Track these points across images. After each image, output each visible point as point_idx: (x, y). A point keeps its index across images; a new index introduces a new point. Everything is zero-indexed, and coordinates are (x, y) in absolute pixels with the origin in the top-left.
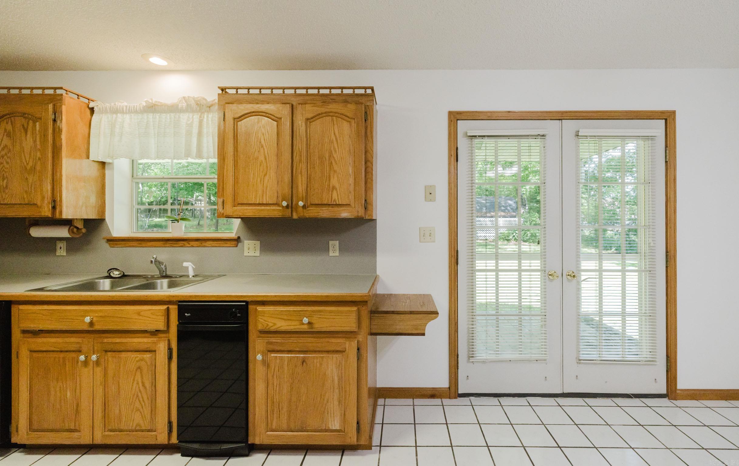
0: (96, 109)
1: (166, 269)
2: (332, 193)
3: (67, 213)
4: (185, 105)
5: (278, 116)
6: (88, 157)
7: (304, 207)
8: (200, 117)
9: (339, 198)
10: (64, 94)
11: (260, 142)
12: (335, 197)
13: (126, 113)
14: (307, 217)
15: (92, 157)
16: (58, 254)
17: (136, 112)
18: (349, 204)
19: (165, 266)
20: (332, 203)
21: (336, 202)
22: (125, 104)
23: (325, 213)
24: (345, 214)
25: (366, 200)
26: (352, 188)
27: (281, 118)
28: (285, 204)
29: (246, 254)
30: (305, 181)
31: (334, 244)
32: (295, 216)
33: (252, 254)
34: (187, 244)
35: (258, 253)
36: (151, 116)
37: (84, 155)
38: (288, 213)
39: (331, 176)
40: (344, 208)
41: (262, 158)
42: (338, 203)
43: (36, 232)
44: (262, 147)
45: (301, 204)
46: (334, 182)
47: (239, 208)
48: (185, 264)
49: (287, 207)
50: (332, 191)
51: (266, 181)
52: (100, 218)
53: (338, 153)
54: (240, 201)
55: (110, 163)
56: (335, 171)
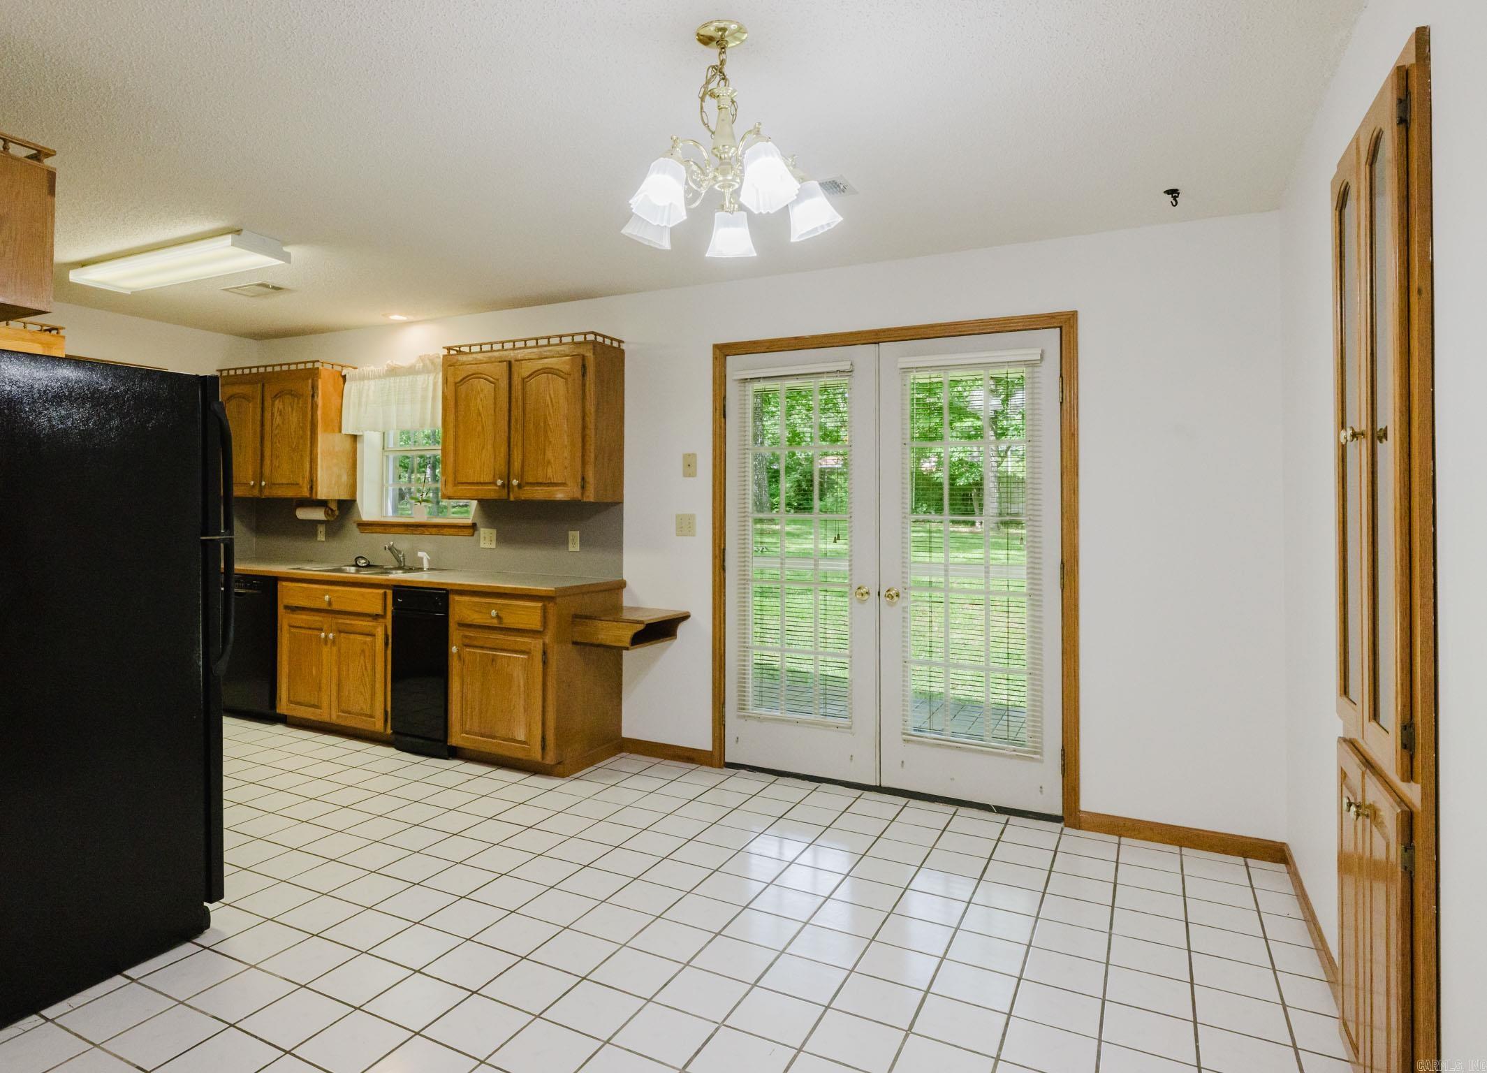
0: (347, 377)
2: (546, 469)
3: (322, 494)
4: (423, 364)
5: (495, 377)
6: (340, 431)
7: (519, 486)
8: (435, 378)
9: (554, 474)
10: (321, 368)
11: (479, 410)
12: (552, 473)
13: (372, 379)
14: (522, 499)
15: (344, 431)
16: (318, 538)
17: (380, 377)
18: (564, 483)
19: (405, 556)
20: (547, 482)
21: (551, 481)
22: (372, 368)
23: (539, 494)
24: (560, 495)
25: (583, 479)
26: (567, 463)
27: (498, 380)
28: (499, 482)
29: (482, 545)
30: (520, 457)
31: (574, 536)
32: (512, 498)
33: (488, 545)
34: (427, 531)
35: (493, 546)
36: (392, 379)
37: (337, 429)
38: (504, 494)
39: (547, 448)
40: (559, 488)
41: (479, 428)
42: (553, 482)
43: (303, 514)
44: (481, 415)
45: (515, 482)
46: (549, 455)
47: (460, 487)
48: (421, 555)
49: (503, 485)
50: (547, 467)
51: (483, 456)
52: (350, 499)
53: (553, 418)
54: (461, 479)
55: (361, 437)
56: (550, 442)
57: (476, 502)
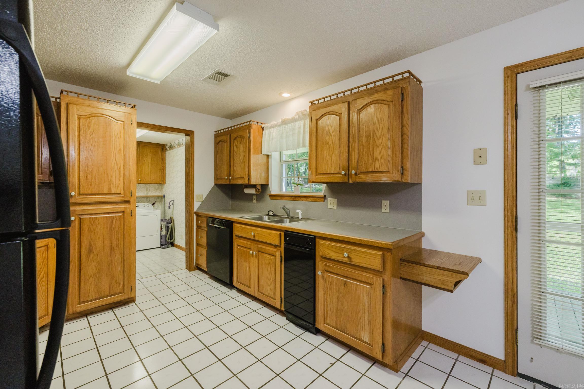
0: (264, 128)
1: (290, 213)
2: (375, 163)
3: (253, 182)
4: (297, 117)
5: (339, 112)
6: (261, 153)
7: (356, 174)
8: (304, 122)
9: (380, 166)
10: (252, 124)
11: (330, 132)
12: (378, 165)
13: (275, 127)
14: (358, 182)
15: (263, 153)
16: (254, 202)
17: (278, 126)
18: (388, 171)
19: (290, 211)
20: (375, 171)
21: (378, 170)
22: (275, 122)
23: (370, 178)
24: (384, 179)
25: (402, 167)
26: (390, 158)
27: (341, 113)
28: (343, 172)
29: (329, 207)
30: (356, 156)
31: (386, 203)
32: (351, 181)
33: (332, 207)
34: (300, 199)
35: (335, 207)
36: (284, 126)
37: (260, 153)
38: (346, 179)
39: (375, 150)
40: (384, 174)
41: (331, 143)
42: (379, 171)
43: (247, 191)
44: (331, 135)
45: (353, 172)
46: (377, 154)
47: (319, 176)
48: (298, 211)
49: (345, 174)
50: (375, 162)
51: (333, 158)
52: (266, 184)
53: (379, 131)
54: (319, 172)
55: (270, 155)
56: (377, 146)
57: (326, 184)
